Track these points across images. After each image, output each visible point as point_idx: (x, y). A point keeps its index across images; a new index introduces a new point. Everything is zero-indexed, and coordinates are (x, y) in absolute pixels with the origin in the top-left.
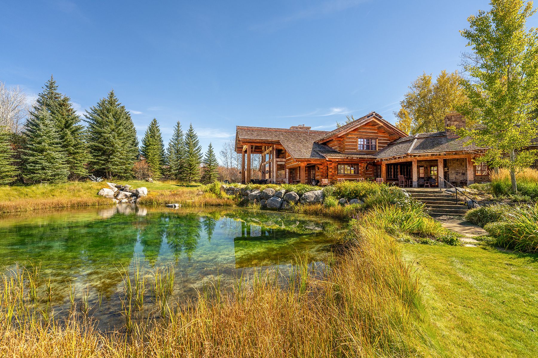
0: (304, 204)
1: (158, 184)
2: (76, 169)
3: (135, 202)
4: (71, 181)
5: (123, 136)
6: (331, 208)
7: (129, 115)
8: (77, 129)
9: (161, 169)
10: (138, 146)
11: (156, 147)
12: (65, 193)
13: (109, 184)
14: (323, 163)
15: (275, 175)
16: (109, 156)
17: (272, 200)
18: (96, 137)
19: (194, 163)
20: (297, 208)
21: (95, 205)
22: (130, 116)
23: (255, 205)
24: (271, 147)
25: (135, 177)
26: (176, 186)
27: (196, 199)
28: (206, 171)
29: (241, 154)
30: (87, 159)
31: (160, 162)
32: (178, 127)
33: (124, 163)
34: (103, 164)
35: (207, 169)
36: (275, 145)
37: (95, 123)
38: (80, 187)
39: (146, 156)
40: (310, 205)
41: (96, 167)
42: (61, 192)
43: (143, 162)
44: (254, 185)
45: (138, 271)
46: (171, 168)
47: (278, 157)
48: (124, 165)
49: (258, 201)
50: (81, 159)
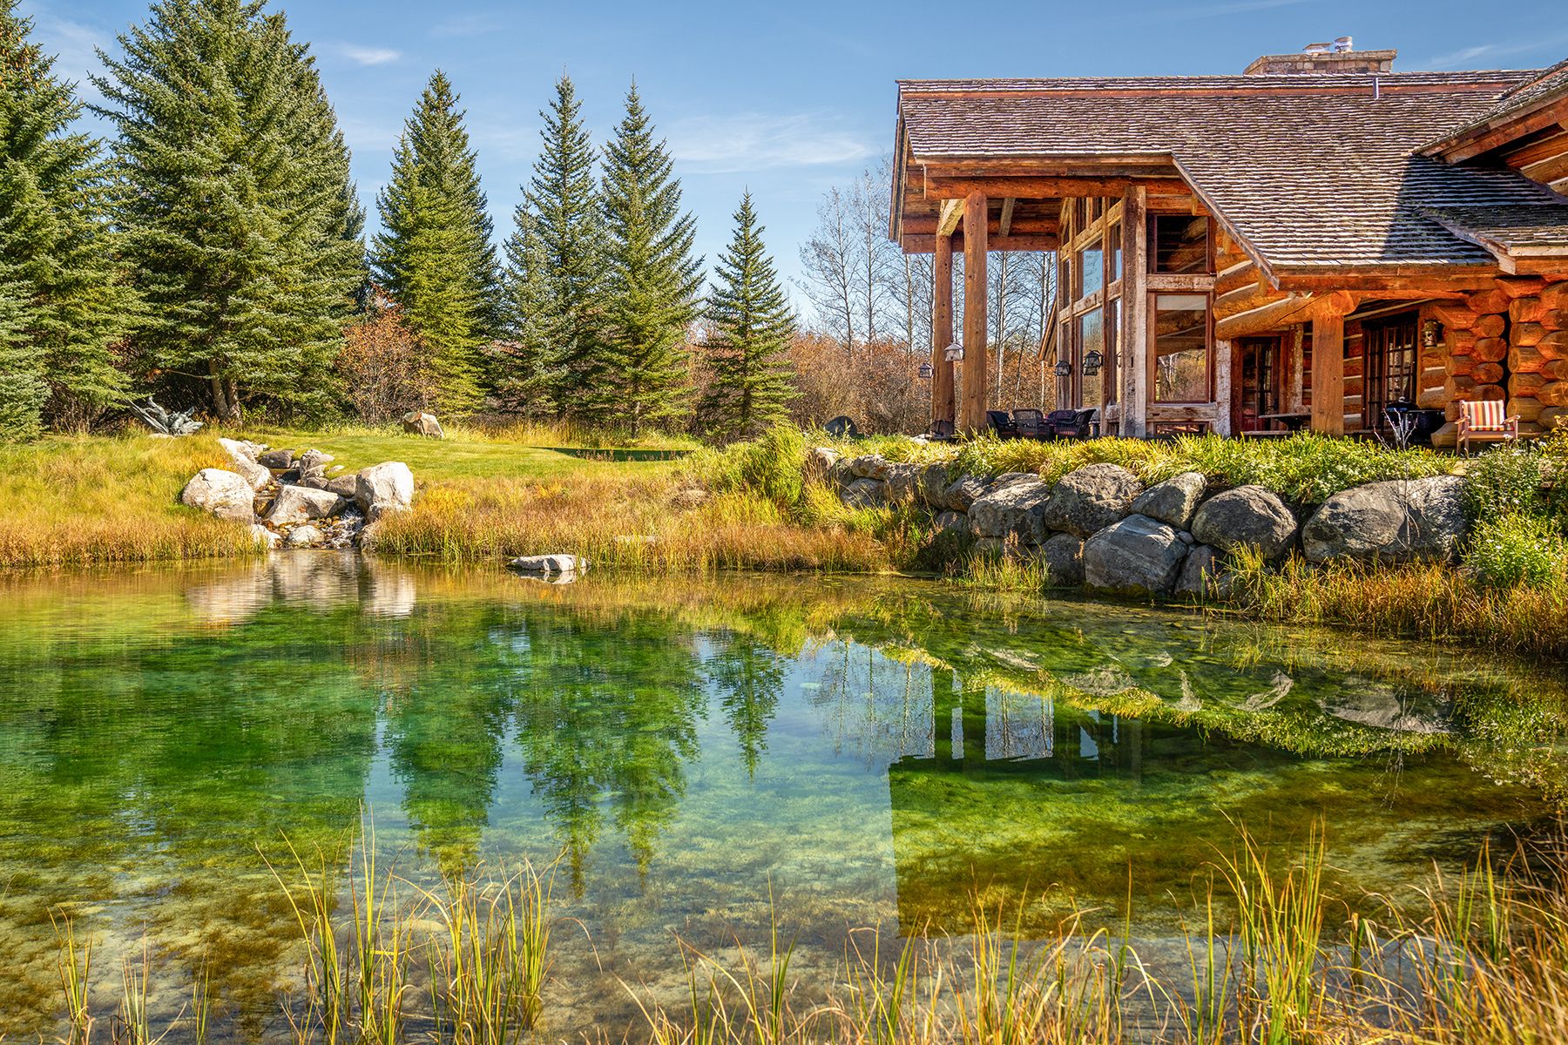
0: (1325, 567)
1: (467, 443)
2: (77, 371)
3: (356, 543)
4: (56, 432)
5: (286, 183)
6: (1516, 593)
7: (309, 61)
8: (70, 158)
9: (479, 360)
10: (360, 236)
11: (449, 234)
12: (33, 496)
13: (231, 446)
14: (1471, 293)
15: (1141, 384)
16: (222, 300)
17: (1116, 540)
18: (159, 200)
19: (654, 318)
20: (1278, 590)
21: (170, 558)
22: (313, 68)
23: (1009, 571)
24: (1114, 201)
25: (352, 406)
26: (564, 456)
27: (670, 529)
28: (722, 369)
29: (928, 257)
30: (123, 319)
31: (476, 320)
32: (564, 111)
33: (295, 330)
34: (200, 343)
35: (728, 354)
36: (1141, 191)
37: (150, 120)
38: (99, 466)
39: (400, 285)
40: (1369, 573)
41: (165, 356)
42: (16, 490)
43: (389, 323)
44: (1008, 449)
45: (369, 894)
46: (530, 353)
47: (1161, 262)
48: (296, 343)
49: (1032, 547)
50: (93, 317)
